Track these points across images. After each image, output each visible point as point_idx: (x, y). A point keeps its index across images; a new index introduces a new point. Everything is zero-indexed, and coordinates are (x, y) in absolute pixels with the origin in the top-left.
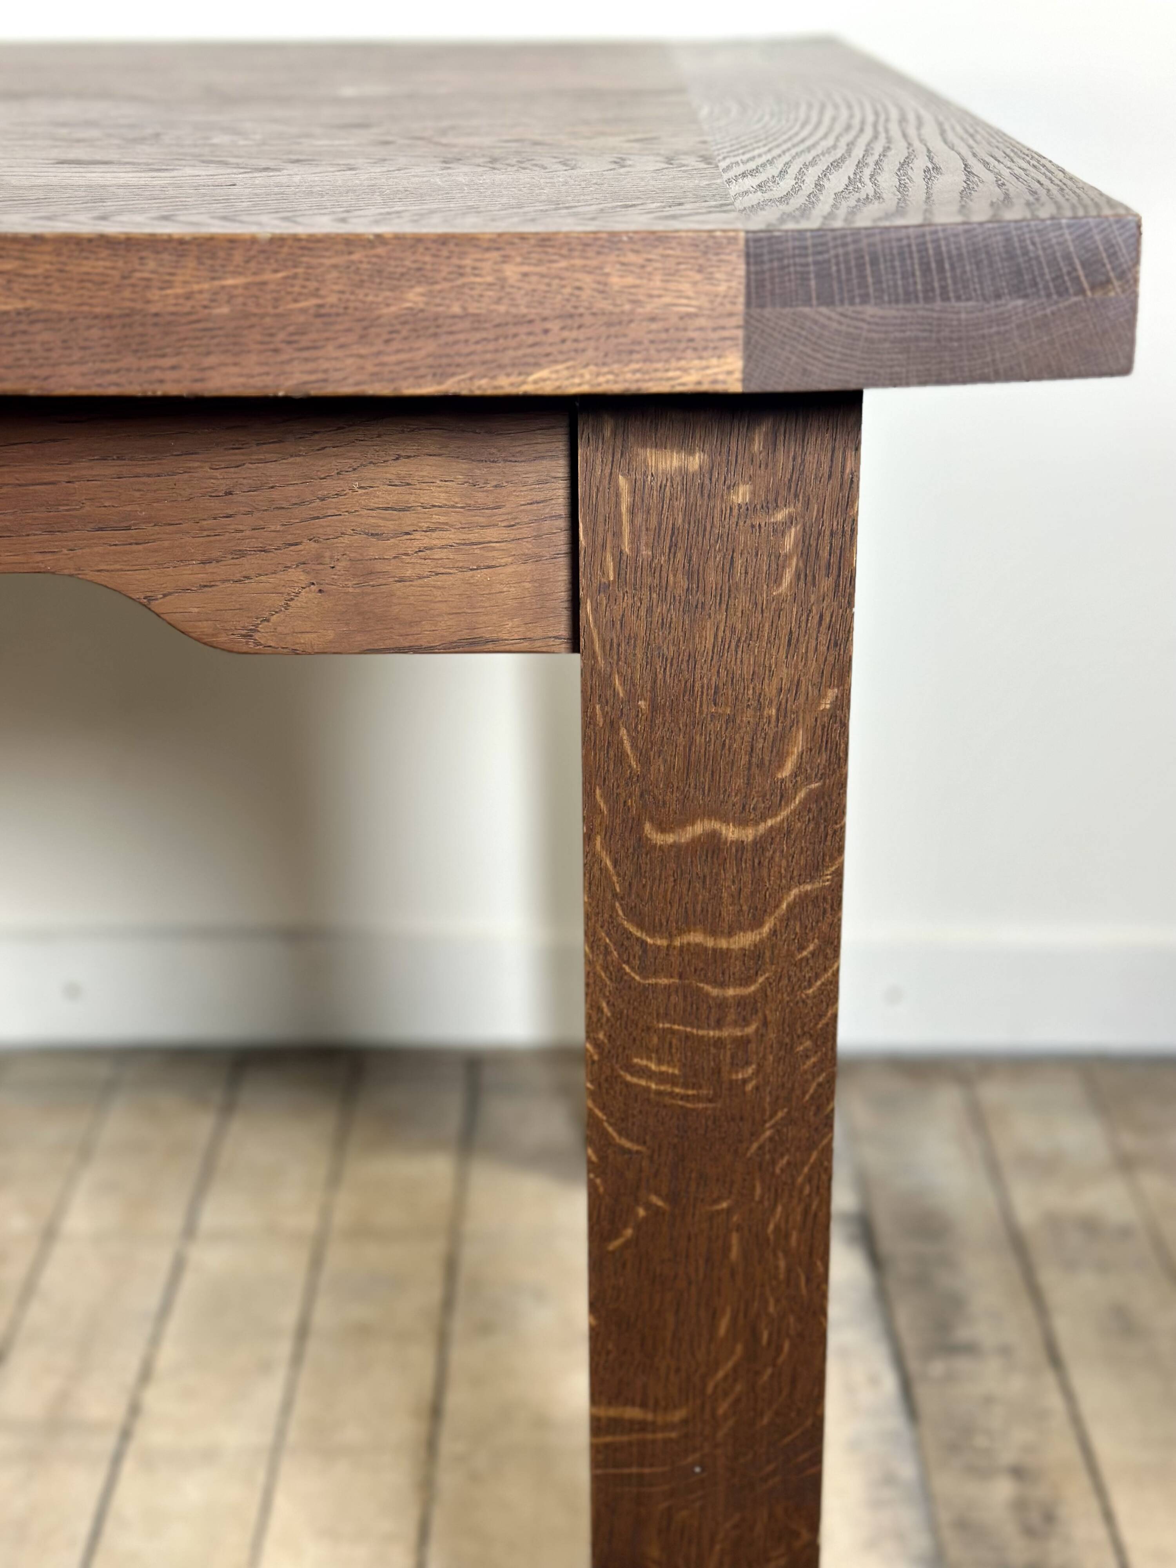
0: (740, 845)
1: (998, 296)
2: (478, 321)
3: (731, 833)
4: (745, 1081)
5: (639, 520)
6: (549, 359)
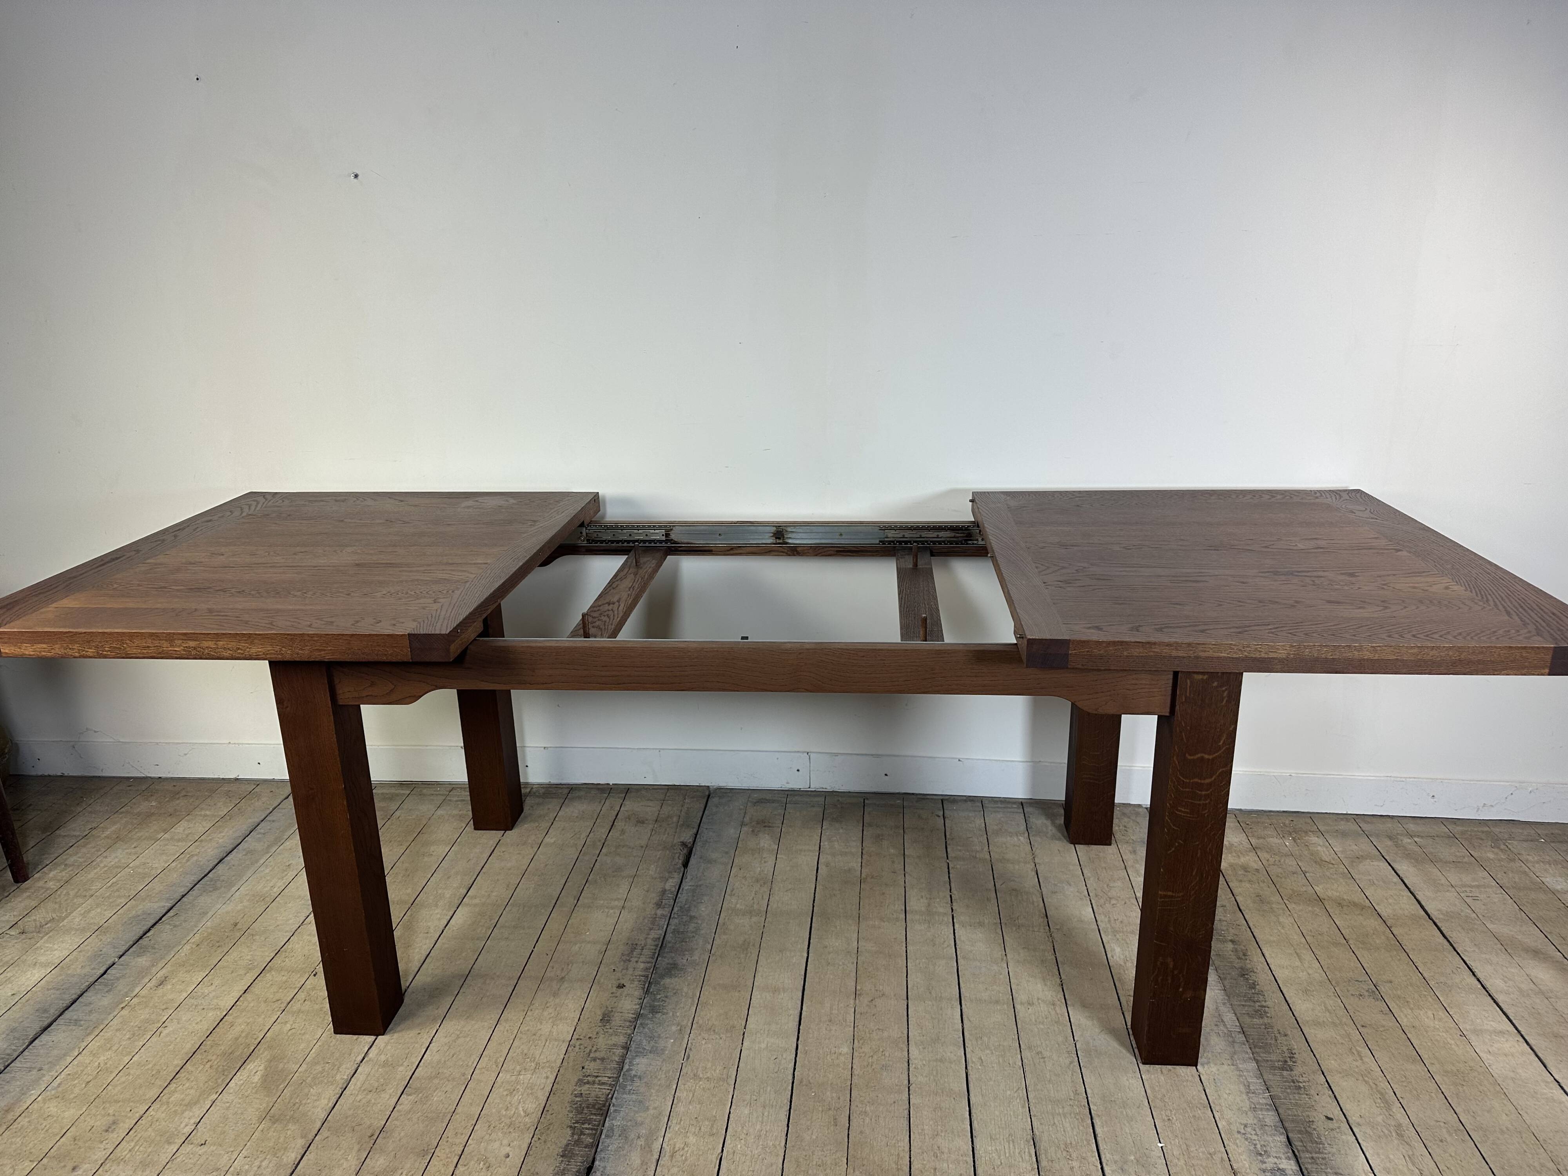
0: (1209, 759)
3: (1206, 757)
5: (1191, 690)
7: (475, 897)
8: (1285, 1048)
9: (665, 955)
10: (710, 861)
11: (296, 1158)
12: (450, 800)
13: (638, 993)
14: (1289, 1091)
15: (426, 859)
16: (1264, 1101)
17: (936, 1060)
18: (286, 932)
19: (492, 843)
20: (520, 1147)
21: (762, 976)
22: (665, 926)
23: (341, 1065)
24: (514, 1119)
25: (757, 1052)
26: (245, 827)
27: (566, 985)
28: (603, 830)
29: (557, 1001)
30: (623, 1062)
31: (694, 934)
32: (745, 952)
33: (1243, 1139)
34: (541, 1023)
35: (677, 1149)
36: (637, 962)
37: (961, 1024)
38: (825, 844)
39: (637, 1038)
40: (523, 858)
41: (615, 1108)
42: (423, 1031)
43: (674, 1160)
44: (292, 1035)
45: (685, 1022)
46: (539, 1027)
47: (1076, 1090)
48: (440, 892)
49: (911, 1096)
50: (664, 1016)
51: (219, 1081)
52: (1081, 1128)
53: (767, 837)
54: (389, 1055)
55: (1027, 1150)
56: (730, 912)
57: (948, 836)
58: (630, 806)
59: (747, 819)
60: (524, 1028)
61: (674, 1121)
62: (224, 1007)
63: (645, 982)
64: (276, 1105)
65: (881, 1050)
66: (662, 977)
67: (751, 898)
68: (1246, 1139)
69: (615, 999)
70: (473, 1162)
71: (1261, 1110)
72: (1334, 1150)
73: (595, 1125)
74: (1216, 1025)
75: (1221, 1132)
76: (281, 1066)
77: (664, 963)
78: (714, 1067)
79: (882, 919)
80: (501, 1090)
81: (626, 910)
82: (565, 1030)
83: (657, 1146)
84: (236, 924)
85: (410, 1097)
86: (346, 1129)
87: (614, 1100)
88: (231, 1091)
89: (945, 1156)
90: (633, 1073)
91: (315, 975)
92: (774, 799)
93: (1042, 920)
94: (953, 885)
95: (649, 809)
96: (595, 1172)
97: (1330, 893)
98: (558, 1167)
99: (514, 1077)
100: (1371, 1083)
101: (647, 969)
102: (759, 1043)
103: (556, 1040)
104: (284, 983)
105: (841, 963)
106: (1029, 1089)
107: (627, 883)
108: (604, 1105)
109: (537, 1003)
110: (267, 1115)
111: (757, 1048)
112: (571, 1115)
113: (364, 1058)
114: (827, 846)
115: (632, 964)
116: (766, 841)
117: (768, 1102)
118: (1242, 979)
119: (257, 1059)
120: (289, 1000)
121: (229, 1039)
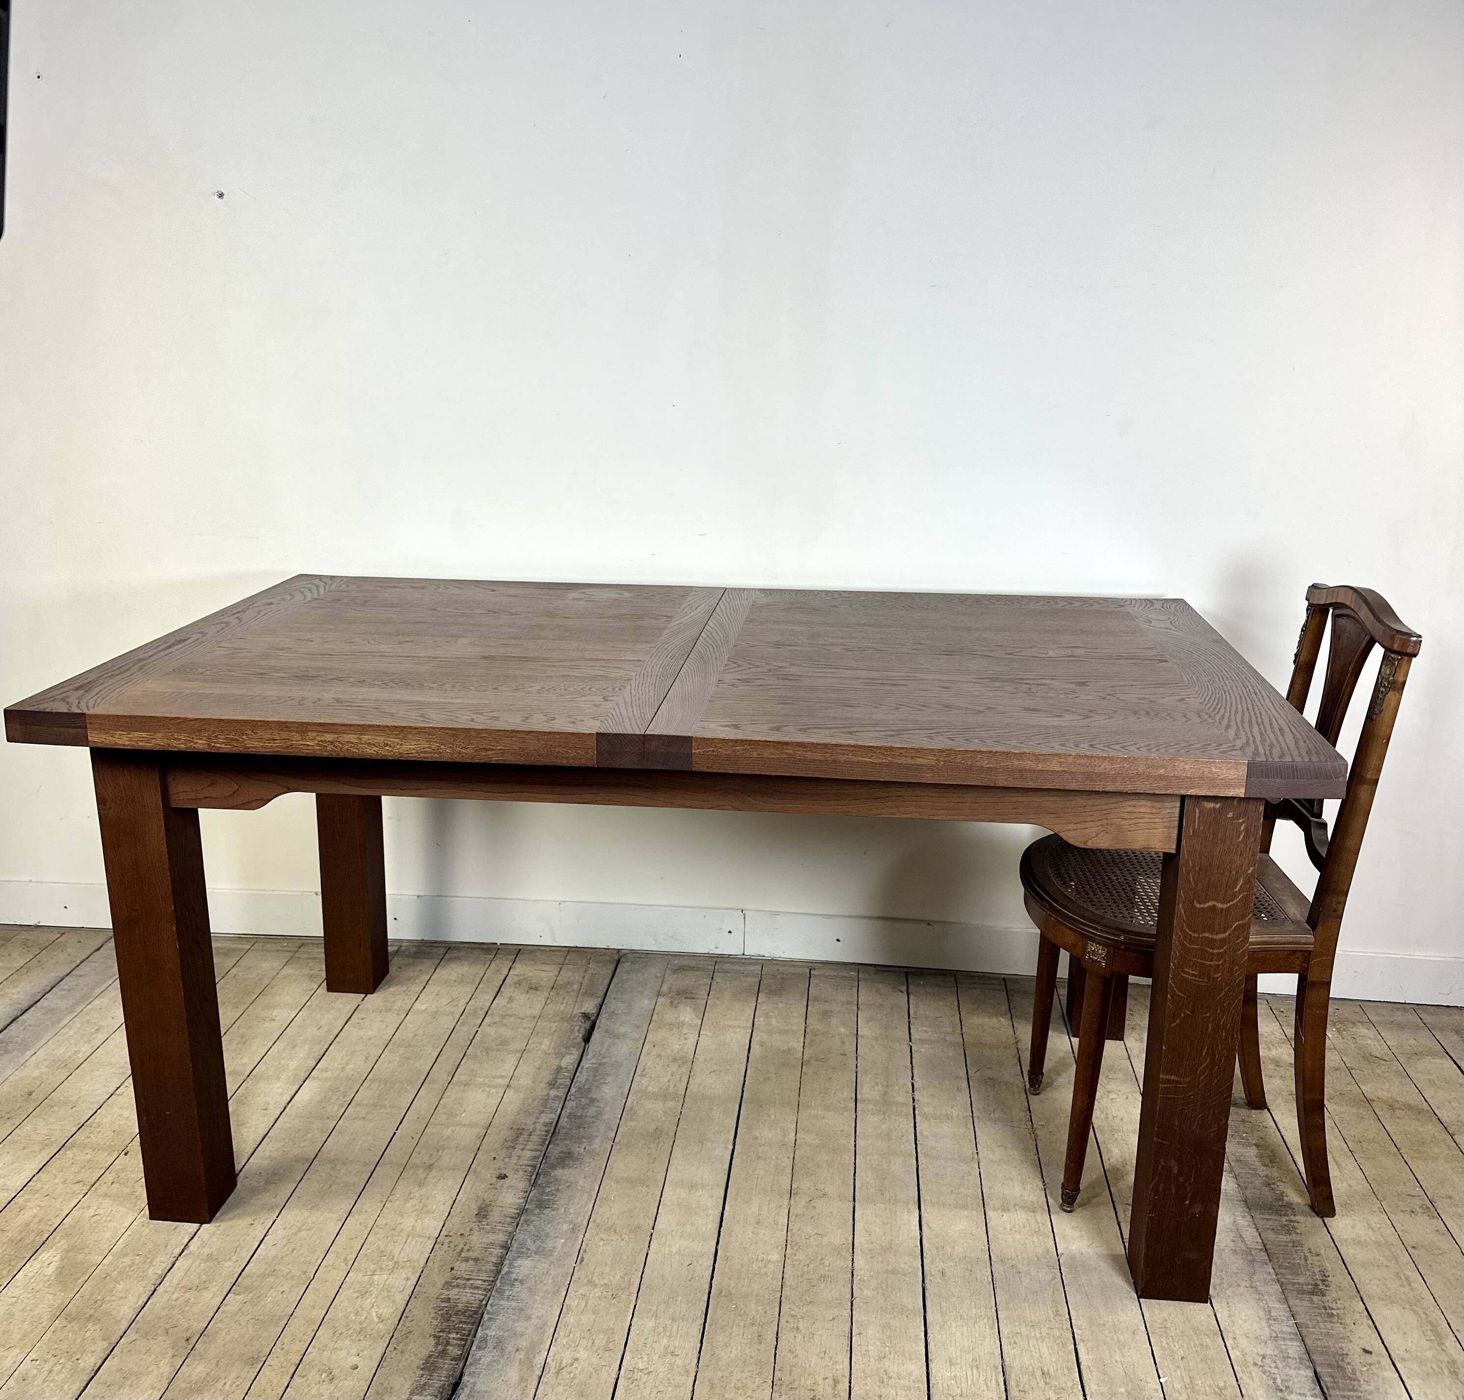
0: (1222, 909)
1: (1311, 779)
2: (1177, 778)
3: (1219, 905)
4: (1218, 978)
5: (1201, 819)
6: (1195, 787)
7: (326, 1070)
8: (1316, 1270)
9: (557, 1142)
10: (617, 1036)
11: (95, 1364)
12: (299, 958)
13: (523, 1185)
14: (1319, 1318)
15: (267, 1024)
16: (1288, 1329)
17: (887, 1272)
18: (92, 1103)
19: (350, 1008)
20: (371, 1358)
21: (676, 1169)
22: (559, 1110)
23: (154, 1257)
24: (365, 1325)
25: (667, 1256)
26: (45, 982)
27: (434, 1173)
28: (487, 997)
29: (423, 1191)
30: (500, 1264)
31: (594, 1120)
32: (656, 1142)
33: (1261, 1373)
34: (402, 1216)
35: (564, 1365)
36: (523, 1149)
37: (918, 1232)
38: (760, 1021)
39: (520, 1236)
40: (387, 1026)
41: (490, 1316)
42: (256, 1222)
43: (560, 1377)
44: (96, 1222)
45: (580, 1219)
46: (399, 1222)
47: (1057, 1311)
48: (283, 1062)
49: (854, 1312)
50: (554, 1212)
51: (5, 1272)
52: (1061, 1354)
53: (688, 1009)
54: (214, 1248)
55: (994, 1378)
56: (640, 1095)
57: (911, 1015)
58: (519, 969)
59: (665, 989)
60: (381, 1221)
61: (561, 1333)
62: (13, 1187)
63: (533, 1173)
64: (73, 1302)
65: (819, 1258)
66: (554, 1167)
67: (666, 1080)
68: (1264, 1373)
69: (494, 1192)
70: (312, 1373)
71: (1284, 1339)
72: (1372, 1388)
73: (463, 1335)
74: (1233, 1241)
75: (1234, 1364)
76: (80, 1257)
77: (556, 1152)
78: (613, 1273)
79: (827, 1108)
80: (351, 1291)
81: (512, 1090)
82: (432, 1225)
83: (540, 1360)
84: (30, 1094)
85: (238, 1297)
86: (159, 1332)
87: (489, 1307)
88: (19, 1284)
89: (891, 1382)
90: (514, 1276)
91: (126, 1154)
92: (700, 966)
93: (1023, 1114)
94: (915, 1071)
95: (545, 974)
96: (463, 1389)
97: (1379, 1093)
98: (417, 1381)
99: (366, 1278)
100: (1421, 1313)
101: (534, 1158)
102: (670, 1246)
103: (420, 1236)
104: (89, 1161)
105: (774, 1157)
106: (999, 1308)
107: (514, 1059)
108: (476, 1312)
109: (398, 1194)
110: (61, 1312)
111: (667, 1252)
112: (435, 1322)
113: (183, 1251)
114: (762, 1023)
115: (518, 1151)
116: (687, 1014)
117: (677, 1315)
118: (1267, 1189)
119: (52, 1248)
120: (93, 1181)
121: (18, 1224)
